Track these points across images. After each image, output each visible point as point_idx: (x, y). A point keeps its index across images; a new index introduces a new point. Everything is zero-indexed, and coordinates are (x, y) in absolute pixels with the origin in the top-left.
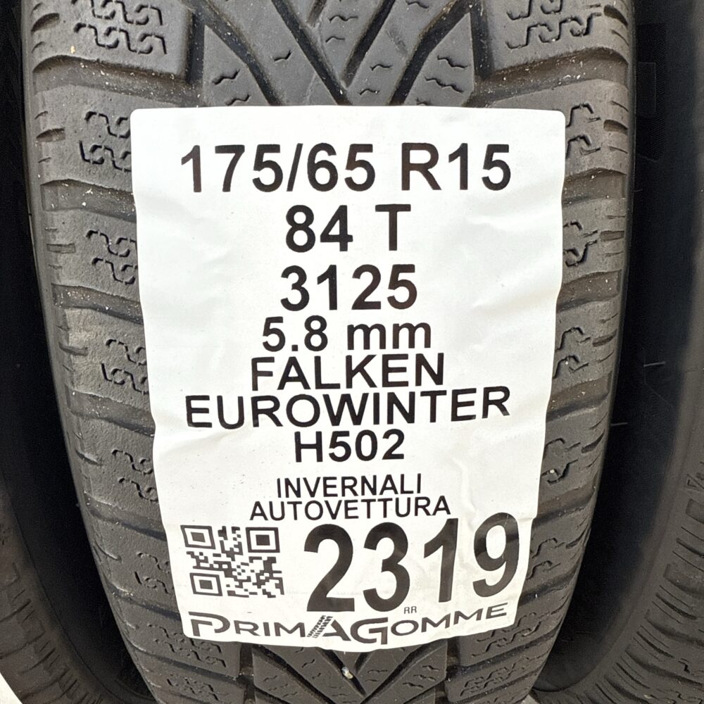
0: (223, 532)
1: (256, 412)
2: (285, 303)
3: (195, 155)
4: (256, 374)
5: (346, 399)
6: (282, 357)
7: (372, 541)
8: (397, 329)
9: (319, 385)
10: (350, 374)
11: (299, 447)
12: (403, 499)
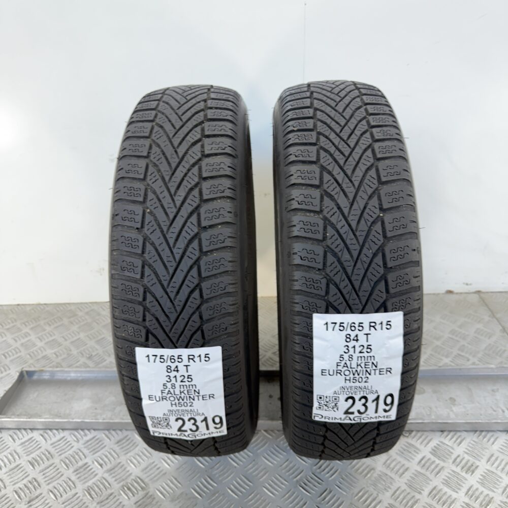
0: (326, 397)
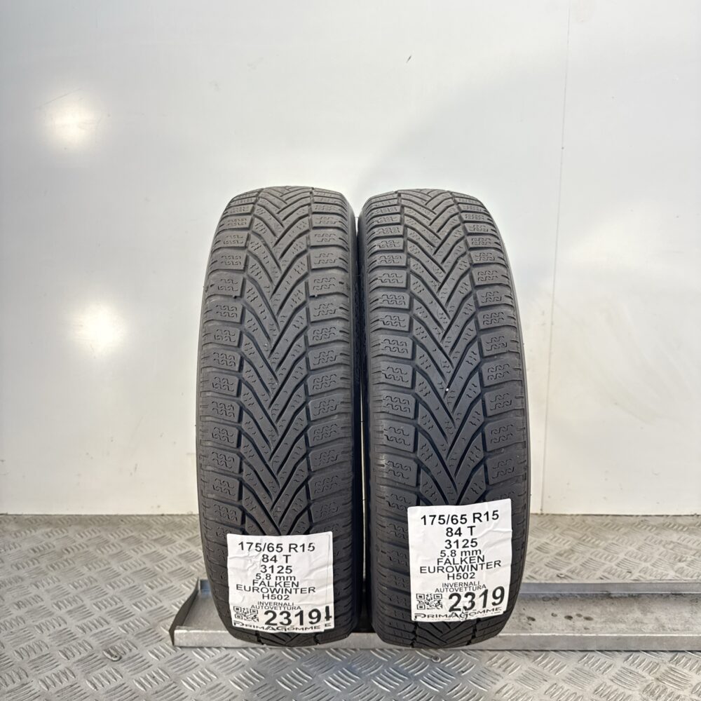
1: (438, 570)
2: (446, 547)
3: (424, 517)
4: (438, 562)
5: (461, 567)
6: (445, 558)
7: (466, 596)
8: (473, 551)
9: (454, 564)
10: (462, 561)
11: (449, 577)
12: (475, 587)
